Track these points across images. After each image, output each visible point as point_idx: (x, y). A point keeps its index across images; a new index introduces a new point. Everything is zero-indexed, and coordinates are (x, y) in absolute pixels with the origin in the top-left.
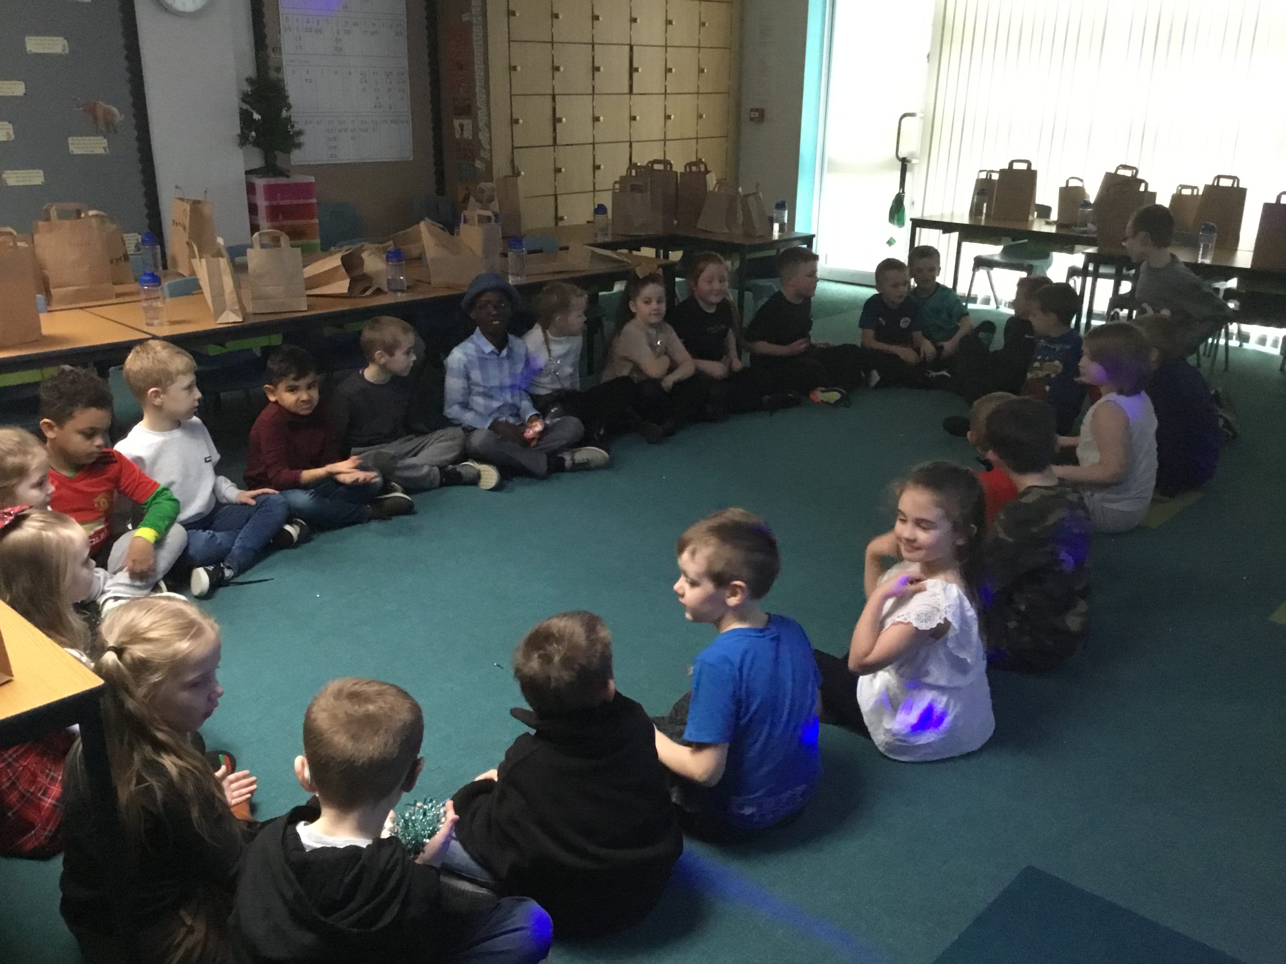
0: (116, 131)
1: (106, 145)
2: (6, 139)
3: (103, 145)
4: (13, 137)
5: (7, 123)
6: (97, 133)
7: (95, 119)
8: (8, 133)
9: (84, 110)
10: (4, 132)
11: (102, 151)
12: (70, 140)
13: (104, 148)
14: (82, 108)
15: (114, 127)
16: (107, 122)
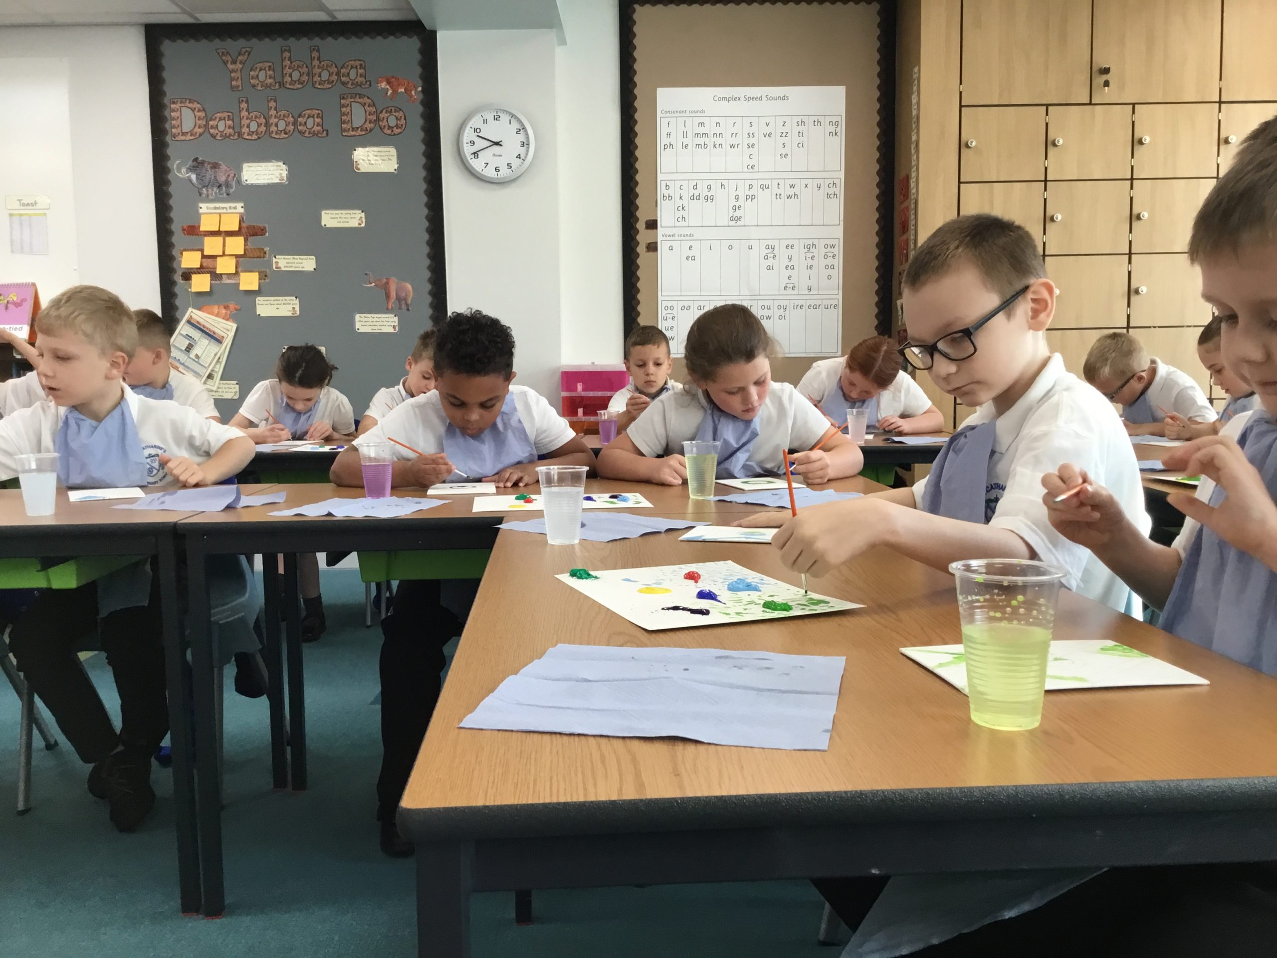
0: (408, 309)
1: (396, 323)
2: (290, 314)
3: (393, 324)
4: (298, 313)
5: (294, 298)
6: (387, 311)
7: (388, 296)
8: (294, 308)
9: (375, 285)
10: (290, 307)
11: (391, 330)
12: (357, 317)
13: (394, 327)
14: (373, 284)
15: (407, 305)
16: (398, 299)
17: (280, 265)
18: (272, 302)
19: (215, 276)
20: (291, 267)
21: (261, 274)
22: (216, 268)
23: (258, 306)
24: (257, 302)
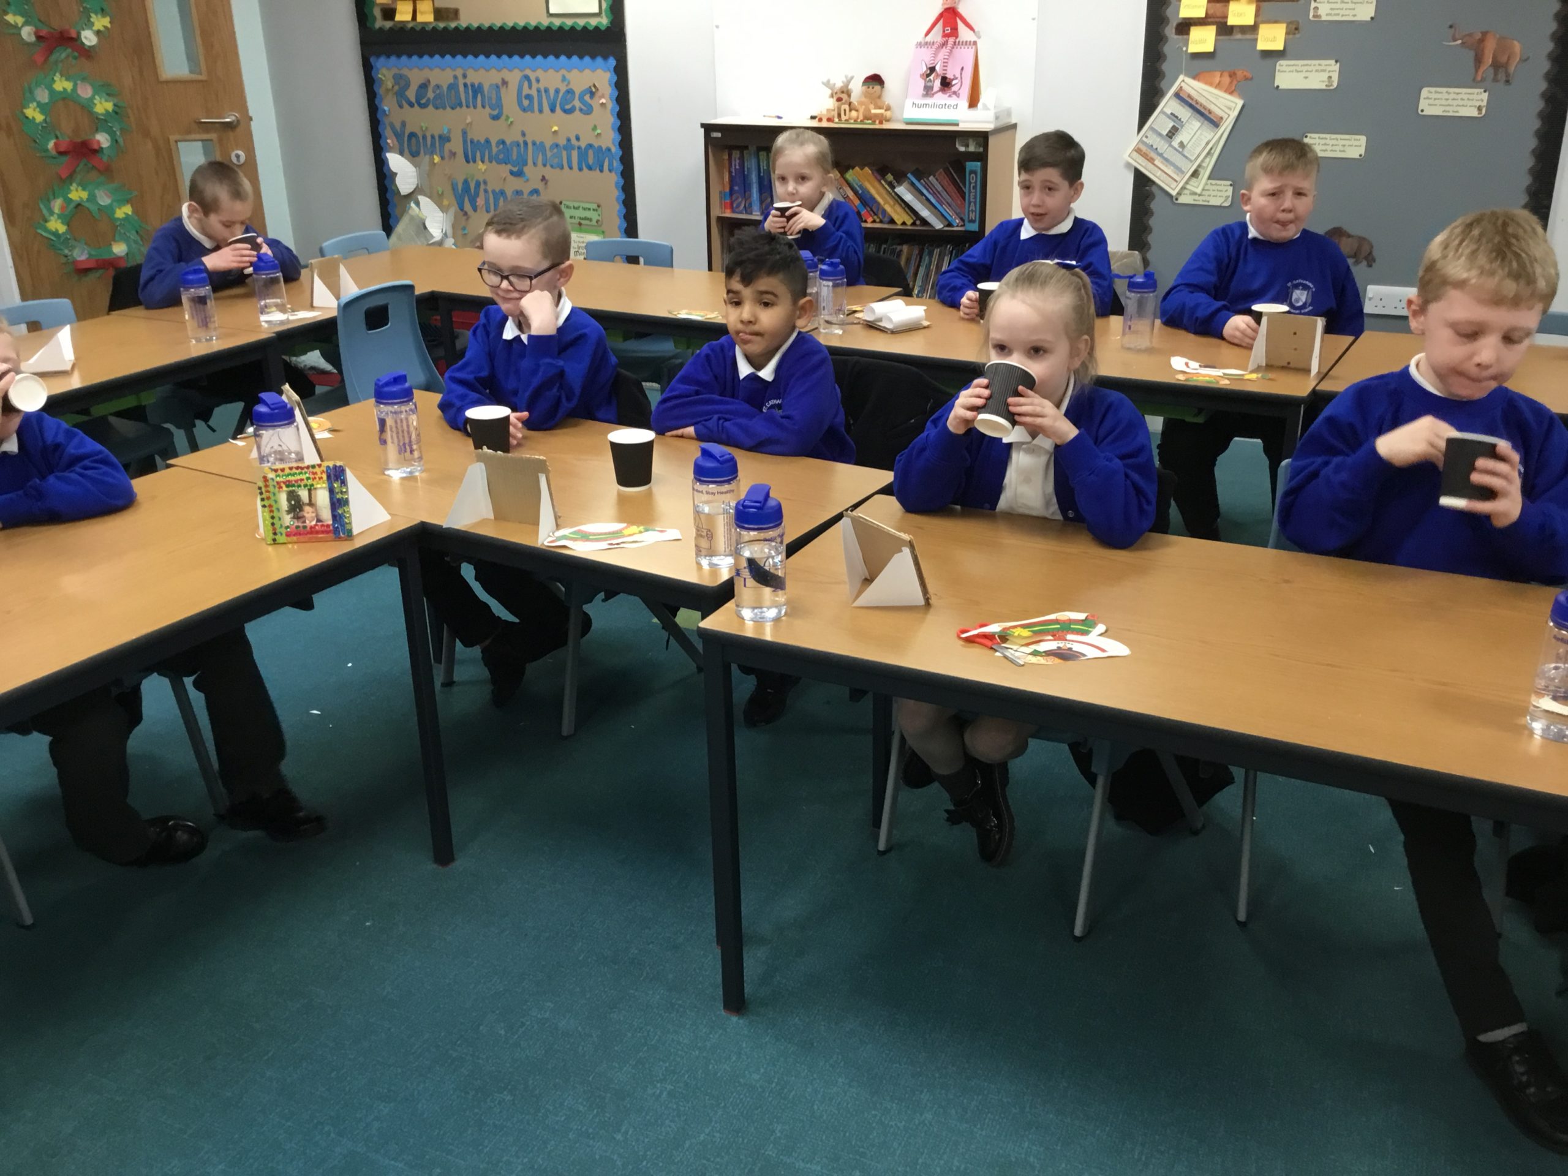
0: (1507, 82)
1: (1484, 103)
2: (1324, 87)
3: (1478, 104)
4: (1335, 84)
5: (1333, 62)
6: (1474, 83)
7: (1478, 60)
8: (1330, 77)
9: (1462, 43)
10: (1324, 76)
11: (1474, 113)
12: (1425, 92)
13: (1479, 109)
14: (1459, 42)
15: (1507, 75)
16: (1496, 66)
17: (1320, 12)
18: (1299, 68)
19: (1224, 30)
20: (1338, 14)
21: (1291, 26)
22: (1226, 17)
23: (1277, 73)
24: (1278, 67)
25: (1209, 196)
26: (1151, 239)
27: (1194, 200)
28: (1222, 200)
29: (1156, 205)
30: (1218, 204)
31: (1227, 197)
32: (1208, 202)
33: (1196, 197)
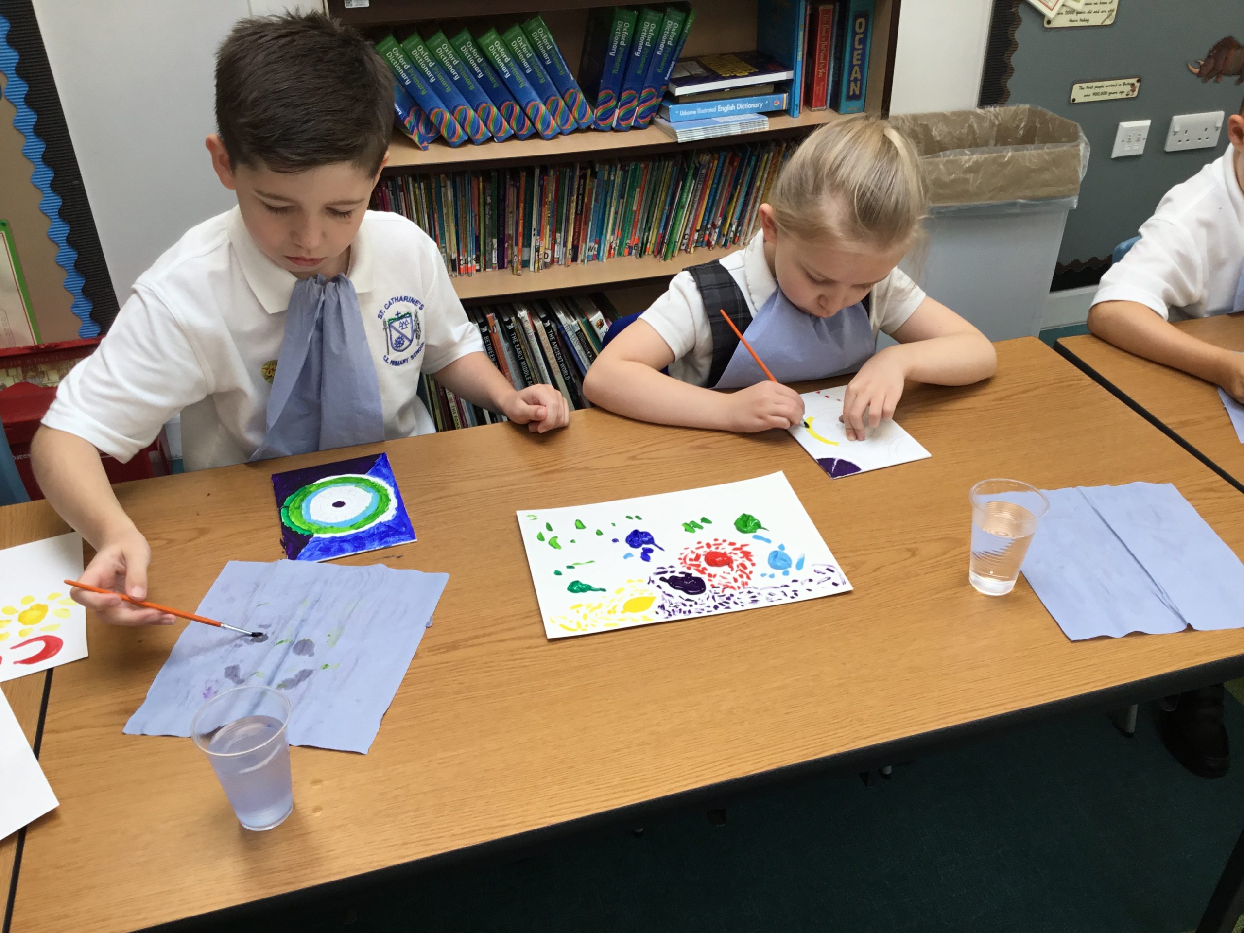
25: (1089, 12)
26: (1012, 84)
27: (1071, 21)
28: (1105, 15)
29: (1023, 34)
30: (1098, 23)
31: (1112, 11)
32: (1088, 21)
33: (1074, 17)
